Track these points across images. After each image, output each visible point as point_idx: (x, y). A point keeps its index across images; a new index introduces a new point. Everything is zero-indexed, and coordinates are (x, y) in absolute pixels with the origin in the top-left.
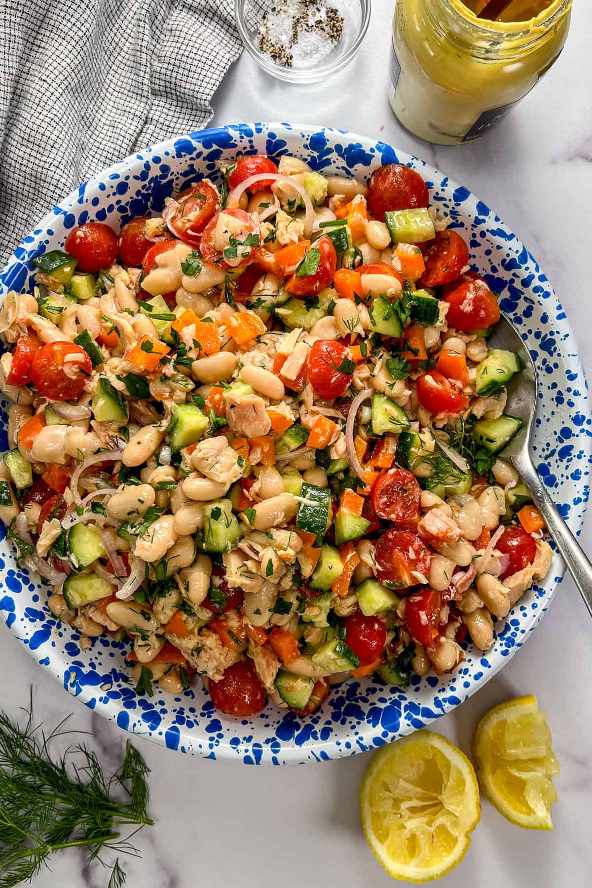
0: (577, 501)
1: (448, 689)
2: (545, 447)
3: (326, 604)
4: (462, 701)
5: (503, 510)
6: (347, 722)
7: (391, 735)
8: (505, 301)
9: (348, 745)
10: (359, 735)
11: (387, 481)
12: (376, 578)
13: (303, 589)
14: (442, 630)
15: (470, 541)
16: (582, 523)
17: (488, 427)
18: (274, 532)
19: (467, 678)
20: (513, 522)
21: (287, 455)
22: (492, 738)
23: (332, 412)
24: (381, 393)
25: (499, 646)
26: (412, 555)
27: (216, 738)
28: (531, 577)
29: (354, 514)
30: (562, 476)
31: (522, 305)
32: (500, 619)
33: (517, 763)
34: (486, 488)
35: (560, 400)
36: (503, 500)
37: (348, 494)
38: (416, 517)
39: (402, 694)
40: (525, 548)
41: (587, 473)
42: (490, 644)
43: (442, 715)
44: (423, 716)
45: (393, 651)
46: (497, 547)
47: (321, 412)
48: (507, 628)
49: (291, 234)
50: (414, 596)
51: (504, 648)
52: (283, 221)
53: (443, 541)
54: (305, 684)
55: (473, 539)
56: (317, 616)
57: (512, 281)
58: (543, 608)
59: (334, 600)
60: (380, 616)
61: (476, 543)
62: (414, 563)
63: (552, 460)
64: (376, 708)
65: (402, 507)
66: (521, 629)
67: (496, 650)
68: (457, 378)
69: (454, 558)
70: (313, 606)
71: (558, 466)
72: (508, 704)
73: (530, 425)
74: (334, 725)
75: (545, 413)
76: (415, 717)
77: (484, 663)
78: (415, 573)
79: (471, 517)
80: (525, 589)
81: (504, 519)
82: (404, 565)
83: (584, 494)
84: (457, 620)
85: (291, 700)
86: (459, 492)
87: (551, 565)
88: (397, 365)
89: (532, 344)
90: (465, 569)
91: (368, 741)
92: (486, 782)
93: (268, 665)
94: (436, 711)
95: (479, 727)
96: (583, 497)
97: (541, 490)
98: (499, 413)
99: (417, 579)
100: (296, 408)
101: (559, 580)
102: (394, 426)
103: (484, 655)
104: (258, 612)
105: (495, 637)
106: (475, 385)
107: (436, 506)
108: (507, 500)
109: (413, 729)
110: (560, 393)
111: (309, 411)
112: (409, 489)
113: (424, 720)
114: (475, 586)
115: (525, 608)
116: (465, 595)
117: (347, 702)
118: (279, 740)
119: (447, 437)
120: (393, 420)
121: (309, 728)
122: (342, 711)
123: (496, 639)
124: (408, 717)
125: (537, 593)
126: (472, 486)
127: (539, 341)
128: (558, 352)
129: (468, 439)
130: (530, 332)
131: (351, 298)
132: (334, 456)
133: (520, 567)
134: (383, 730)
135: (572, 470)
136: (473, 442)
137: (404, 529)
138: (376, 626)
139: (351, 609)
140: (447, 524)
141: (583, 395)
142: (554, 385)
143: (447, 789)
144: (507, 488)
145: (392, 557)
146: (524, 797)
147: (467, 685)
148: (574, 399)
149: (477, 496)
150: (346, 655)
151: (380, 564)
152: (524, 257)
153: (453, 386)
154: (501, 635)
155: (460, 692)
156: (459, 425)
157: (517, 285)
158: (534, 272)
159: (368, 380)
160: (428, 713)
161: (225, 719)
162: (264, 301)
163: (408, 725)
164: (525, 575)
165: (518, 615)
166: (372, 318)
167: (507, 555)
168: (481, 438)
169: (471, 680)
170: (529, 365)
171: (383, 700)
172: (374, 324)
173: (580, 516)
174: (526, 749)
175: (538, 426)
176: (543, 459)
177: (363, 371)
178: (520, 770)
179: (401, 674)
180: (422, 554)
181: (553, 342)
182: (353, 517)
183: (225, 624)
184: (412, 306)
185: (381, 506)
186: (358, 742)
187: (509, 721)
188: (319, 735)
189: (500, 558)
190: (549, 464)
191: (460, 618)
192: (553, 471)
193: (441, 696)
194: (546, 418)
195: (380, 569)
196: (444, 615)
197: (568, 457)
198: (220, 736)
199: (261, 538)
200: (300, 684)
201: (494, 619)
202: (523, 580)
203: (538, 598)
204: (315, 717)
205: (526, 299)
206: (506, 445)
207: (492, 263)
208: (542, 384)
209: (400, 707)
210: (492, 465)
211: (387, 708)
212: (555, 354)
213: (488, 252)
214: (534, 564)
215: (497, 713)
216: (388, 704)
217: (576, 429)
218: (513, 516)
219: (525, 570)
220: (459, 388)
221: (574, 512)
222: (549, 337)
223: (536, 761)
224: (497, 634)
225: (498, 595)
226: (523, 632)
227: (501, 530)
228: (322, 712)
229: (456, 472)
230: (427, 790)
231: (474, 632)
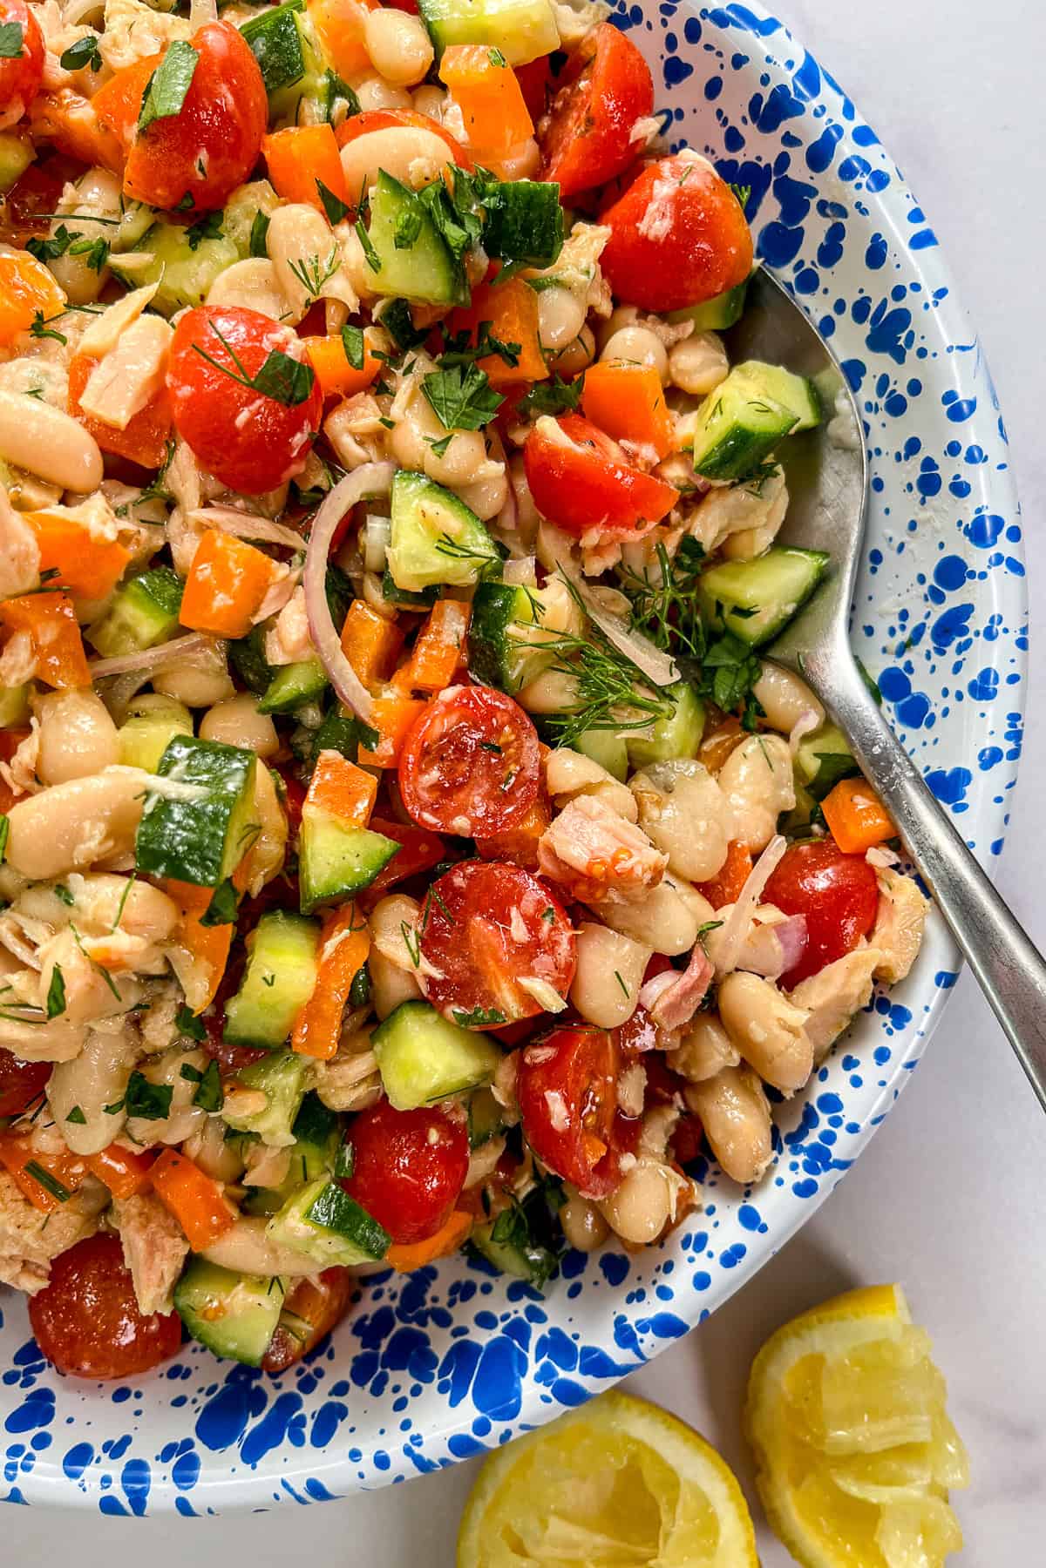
0: (990, 758)
1: (652, 1295)
2: (896, 623)
3: (285, 1083)
4: (693, 1324)
5: (789, 798)
6: (388, 1387)
7: (498, 1427)
8: (771, 232)
9: (382, 1462)
10: (413, 1431)
11: (439, 724)
12: (425, 1001)
13: (209, 1041)
14: (626, 1134)
15: (696, 885)
16: (1007, 819)
17: (735, 577)
18: (76, 881)
19: (703, 1263)
20: (816, 828)
21: (133, 659)
22: (790, 1398)
23: (266, 529)
24: (410, 471)
25: (789, 1169)
26: (519, 931)
27: (29, 1449)
28: (869, 976)
29: (342, 822)
30: (945, 693)
31: (815, 228)
32: (789, 1095)
33: (858, 1461)
34: (741, 741)
35: (929, 484)
36: (787, 771)
37: (327, 765)
38: (531, 823)
39: (537, 1304)
40: (850, 896)
41: (1013, 679)
42: (763, 1166)
43: (638, 1366)
44: (585, 1370)
45: (505, 1188)
46: (770, 895)
47: (227, 527)
48: (810, 1119)
49: (140, 40)
50: (535, 1046)
51: (802, 1176)
52: (122, 12)
53: (605, 886)
54: (253, 1298)
55: (703, 879)
56: (259, 1116)
57: (783, 160)
58: (905, 1059)
59: (311, 1068)
60: (448, 1105)
61: (714, 891)
62: (528, 952)
63: (915, 655)
64: (467, 1342)
65: (488, 797)
66: (846, 1122)
67: (780, 1182)
68: (640, 437)
69: (647, 933)
70: (249, 1089)
71: (933, 669)
72: (825, 1314)
73: (849, 566)
74: (358, 1397)
75: (888, 531)
76: (562, 1374)
77: (750, 1219)
78: (526, 982)
79: (694, 817)
80: (852, 1010)
81: (793, 822)
82: (498, 960)
83: (1008, 736)
84: (670, 1102)
85: (221, 1341)
86: (664, 752)
87: (924, 941)
88: (458, 390)
89: (848, 342)
90: (680, 963)
91: (435, 1448)
92: (777, 1503)
93: (153, 1247)
94: (620, 1356)
95: (754, 1371)
96: (1007, 746)
97: (884, 735)
98: (766, 538)
99: (535, 1002)
100: (153, 517)
101: (947, 980)
102: (450, 562)
103: (748, 1194)
104: (76, 1116)
105: (776, 1144)
106: (691, 453)
107: (589, 789)
108: (798, 771)
109: (557, 1407)
110: (929, 464)
111: (191, 523)
112: (508, 745)
113: (588, 1383)
114: (712, 1007)
115: (856, 1063)
116: (687, 1034)
117: (399, 1325)
118: (200, 1449)
119: (624, 604)
120: (448, 544)
121: (289, 1403)
122: (383, 1349)
123: (780, 1152)
124: (545, 1376)
125: (887, 1019)
126: (703, 741)
127: (866, 328)
128: (917, 344)
129: (685, 612)
130: (840, 306)
131: (311, 200)
132: (276, 655)
133: (837, 951)
134: (477, 1414)
135: (971, 674)
136: (698, 619)
137: (501, 859)
138: (434, 1136)
139: (362, 1091)
140: (616, 836)
141: (995, 460)
142: (913, 446)
143: (672, 1541)
144: (795, 736)
145: (466, 939)
146: (877, 1546)
147: (702, 1281)
148: (968, 473)
149: (718, 765)
150: (342, 1224)
151: (436, 962)
152: (810, 76)
153: (631, 457)
154: (794, 1139)
155: (685, 1303)
156: (656, 573)
157: (798, 171)
158: (840, 119)
159: (380, 438)
160: (598, 1364)
161: (67, 1388)
162: (76, 236)
163: (546, 1399)
164: (850, 972)
165: (837, 1082)
166: (367, 247)
167: (799, 920)
168: (720, 607)
169: (712, 1267)
170: (842, 404)
171: (486, 1320)
172: (376, 265)
173: (999, 800)
174: (881, 1427)
175: (874, 570)
176: (893, 657)
177: (360, 410)
178: (862, 1477)
179: (527, 1250)
180: (546, 926)
181: (902, 318)
182: (340, 829)
183: (23, 1146)
184: (487, 210)
185: (425, 796)
186: (408, 1451)
187: (830, 1359)
188: (307, 1431)
189: (780, 929)
190: (909, 667)
191: (677, 1096)
192: (918, 684)
193: (636, 1314)
194: (896, 544)
195: (438, 974)
196: (632, 1092)
197: (958, 640)
198: (42, 1442)
199: (43, 904)
200: (241, 1298)
201: (773, 1094)
202: (845, 985)
203: (890, 1032)
204: (309, 1370)
205: (822, 206)
206: (788, 625)
207: (726, 121)
208: (878, 452)
209: (525, 1346)
210: (751, 682)
211: (496, 1346)
212: (911, 354)
213: (713, 89)
214: (876, 939)
215: (798, 1335)
216: (497, 1333)
217: (977, 558)
218: (813, 813)
219: (850, 956)
220: (648, 464)
221: (982, 788)
222: (892, 306)
223: (909, 1451)
224: (783, 1135)
225: (777, 1031)
226: (853, 1128)
227: (778, 847)
228: (331, 1356)
229: (642, 694)
230: (623, 1539)
231: (716, 1135)
